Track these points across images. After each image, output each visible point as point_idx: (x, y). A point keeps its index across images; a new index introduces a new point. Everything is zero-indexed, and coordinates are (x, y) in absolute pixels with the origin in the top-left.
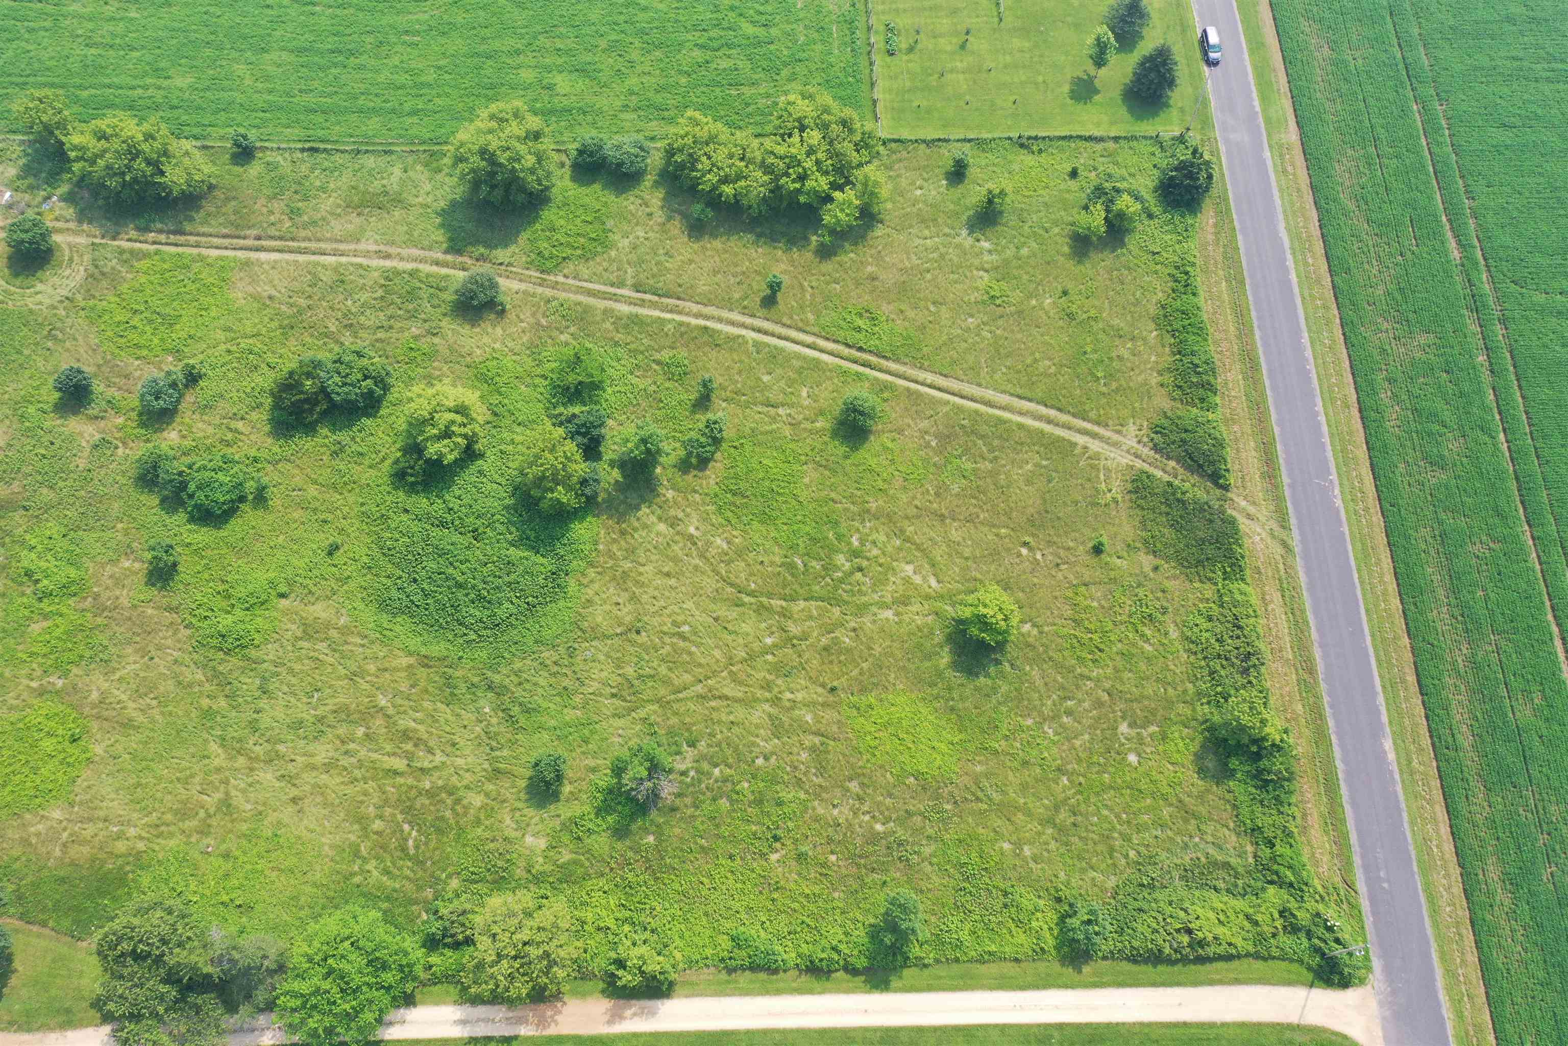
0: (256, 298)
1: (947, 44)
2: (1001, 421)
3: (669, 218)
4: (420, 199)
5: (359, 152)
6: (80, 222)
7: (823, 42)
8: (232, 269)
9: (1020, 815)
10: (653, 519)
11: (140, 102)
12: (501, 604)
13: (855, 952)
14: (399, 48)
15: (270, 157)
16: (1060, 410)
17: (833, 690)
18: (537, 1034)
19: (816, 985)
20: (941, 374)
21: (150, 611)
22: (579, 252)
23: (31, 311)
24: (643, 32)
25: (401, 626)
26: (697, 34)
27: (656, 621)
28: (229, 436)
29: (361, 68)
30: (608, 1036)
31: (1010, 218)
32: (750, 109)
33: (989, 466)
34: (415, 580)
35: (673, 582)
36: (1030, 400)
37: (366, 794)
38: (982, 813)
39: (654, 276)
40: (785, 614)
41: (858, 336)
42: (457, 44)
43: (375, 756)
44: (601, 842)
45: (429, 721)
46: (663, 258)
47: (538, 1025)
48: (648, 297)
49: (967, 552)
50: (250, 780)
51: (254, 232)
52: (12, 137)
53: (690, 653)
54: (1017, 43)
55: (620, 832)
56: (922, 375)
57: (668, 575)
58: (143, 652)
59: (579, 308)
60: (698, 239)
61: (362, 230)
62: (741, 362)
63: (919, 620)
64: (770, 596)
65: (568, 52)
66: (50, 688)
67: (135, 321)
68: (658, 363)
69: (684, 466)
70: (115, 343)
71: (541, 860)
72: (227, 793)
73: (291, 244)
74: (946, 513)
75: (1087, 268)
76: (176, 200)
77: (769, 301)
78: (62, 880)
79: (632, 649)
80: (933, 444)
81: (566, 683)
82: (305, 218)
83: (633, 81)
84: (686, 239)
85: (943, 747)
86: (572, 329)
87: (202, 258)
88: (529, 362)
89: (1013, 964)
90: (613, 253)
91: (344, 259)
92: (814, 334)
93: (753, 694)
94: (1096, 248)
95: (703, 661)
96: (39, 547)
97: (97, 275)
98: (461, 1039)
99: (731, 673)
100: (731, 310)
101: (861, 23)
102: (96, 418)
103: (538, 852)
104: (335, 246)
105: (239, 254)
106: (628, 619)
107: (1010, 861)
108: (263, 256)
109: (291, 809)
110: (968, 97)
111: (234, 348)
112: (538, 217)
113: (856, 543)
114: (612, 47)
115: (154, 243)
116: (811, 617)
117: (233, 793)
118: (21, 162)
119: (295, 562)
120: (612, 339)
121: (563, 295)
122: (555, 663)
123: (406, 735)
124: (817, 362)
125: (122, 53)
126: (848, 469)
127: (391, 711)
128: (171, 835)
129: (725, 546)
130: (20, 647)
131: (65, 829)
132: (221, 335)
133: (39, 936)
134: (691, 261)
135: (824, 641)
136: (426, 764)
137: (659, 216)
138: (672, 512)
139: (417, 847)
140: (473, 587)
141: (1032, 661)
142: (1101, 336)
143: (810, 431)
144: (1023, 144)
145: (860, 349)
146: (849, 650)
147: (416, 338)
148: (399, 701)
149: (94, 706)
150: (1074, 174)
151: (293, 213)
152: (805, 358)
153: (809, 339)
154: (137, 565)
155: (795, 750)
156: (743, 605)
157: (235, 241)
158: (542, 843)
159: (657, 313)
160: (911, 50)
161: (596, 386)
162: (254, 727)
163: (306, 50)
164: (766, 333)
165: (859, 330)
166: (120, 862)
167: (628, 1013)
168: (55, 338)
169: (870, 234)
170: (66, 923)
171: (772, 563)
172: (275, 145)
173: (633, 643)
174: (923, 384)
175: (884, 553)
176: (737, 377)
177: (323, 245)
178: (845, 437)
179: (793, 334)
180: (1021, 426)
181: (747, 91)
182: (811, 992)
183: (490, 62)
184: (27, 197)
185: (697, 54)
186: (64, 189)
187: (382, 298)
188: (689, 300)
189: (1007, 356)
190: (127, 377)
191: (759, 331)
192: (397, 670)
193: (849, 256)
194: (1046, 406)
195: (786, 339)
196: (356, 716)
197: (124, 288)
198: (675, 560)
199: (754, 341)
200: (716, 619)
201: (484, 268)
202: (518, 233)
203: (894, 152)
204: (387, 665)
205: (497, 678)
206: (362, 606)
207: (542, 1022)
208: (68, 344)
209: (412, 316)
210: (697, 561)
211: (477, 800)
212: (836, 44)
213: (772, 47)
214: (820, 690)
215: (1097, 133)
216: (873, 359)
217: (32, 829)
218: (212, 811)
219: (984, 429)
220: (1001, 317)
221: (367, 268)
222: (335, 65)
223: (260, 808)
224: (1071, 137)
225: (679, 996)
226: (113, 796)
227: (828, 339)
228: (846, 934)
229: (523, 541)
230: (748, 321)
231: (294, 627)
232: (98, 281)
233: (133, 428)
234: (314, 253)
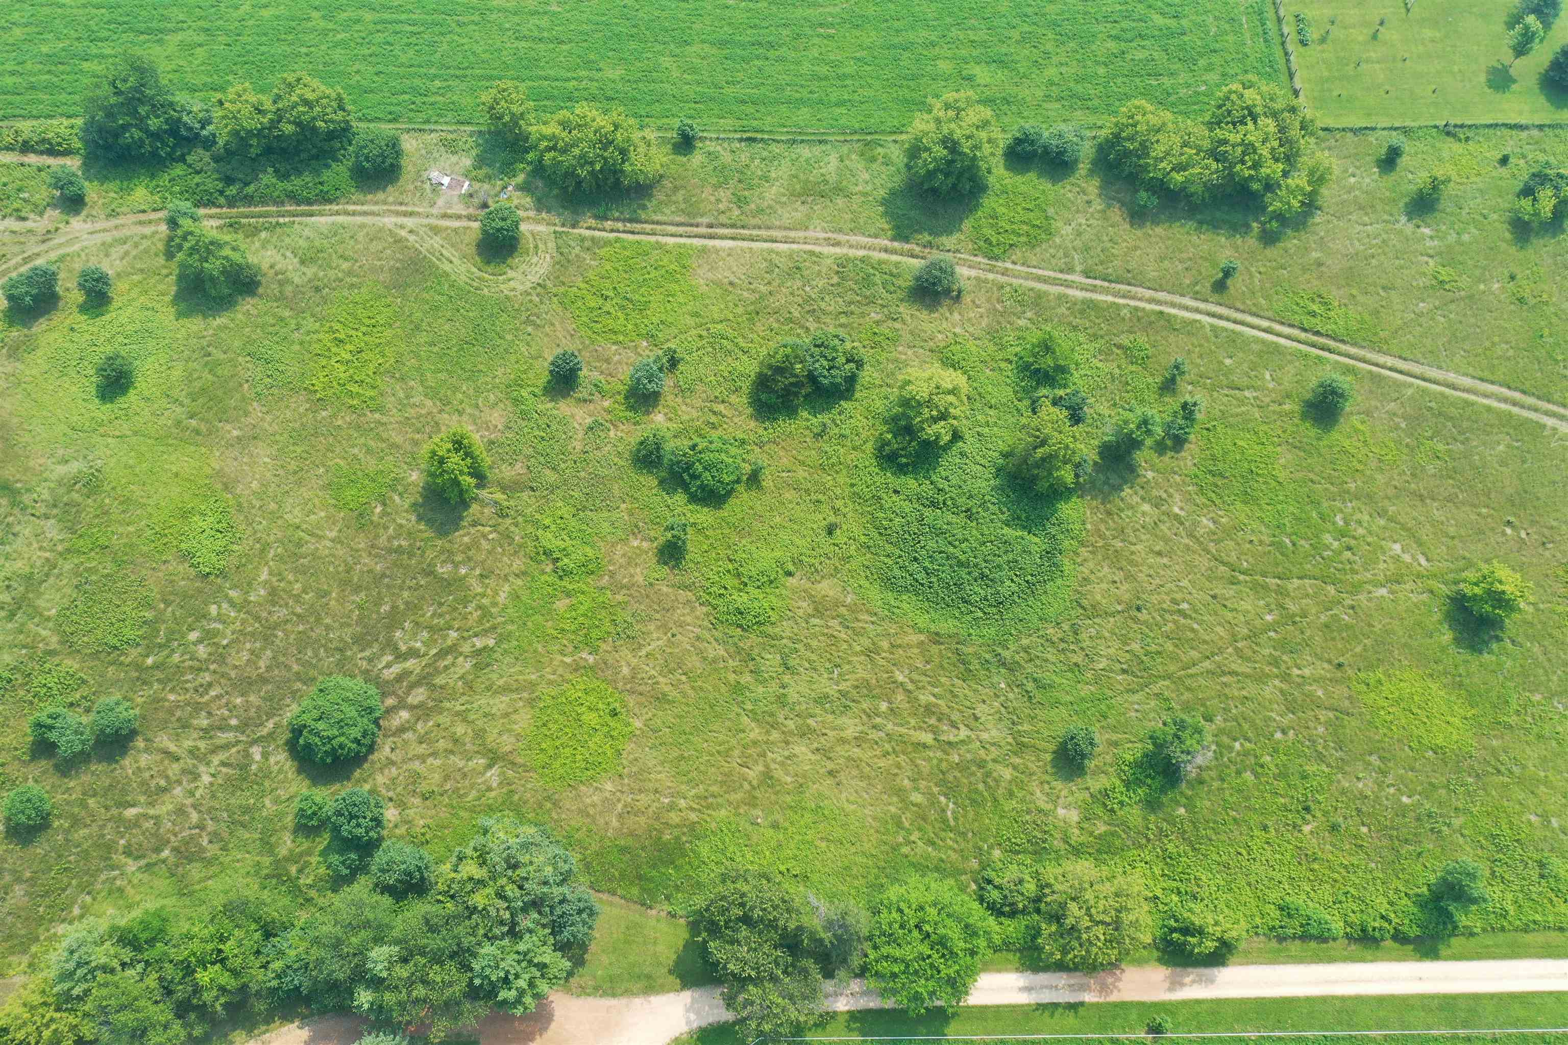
0: (718, 284)
1: (1361, 35)
2: (1467, 403)
3: (1109, 206)
4: (860, 188)
5: (794, 141)
6: (539, 210)
7: (1235, 33)
8: (690, 256)
9: (1542, 788)
10: (1136, 499)
11: (576, 94)
12: (1002, 582)
13: (1407, 921)
14: (816, 40)
15: (711, 146)
16: (1524, 392)
17: (1340, 665)
18: (1102, 1000)
19: (1368, 954)
20: (1400, 357)
21: (665, 589)
22: (1023, 239)
23: (507, 297)
24: (1055, 24)
25: (907, 604)
26: (1109, 25)
27: (1154, 599)
28: (713, 419)
29: (781, 60)
30: (1171, 1003)
31: (1445, 204)
32: (1173, 98)
33: (1461, 447)
34: (916, 559)
35: (1165, 560)
36: (1493, 383)
37: (899, 766)
38: (1506, 786)
39: (1102, 263)
40: (1281, 592)
41: (1313, 320)
42: (871, 37)
43: (903, 730)
44: (1134, 814)
45: (949, 696)
46: (1109, 245)
47: (1100, 992)
48: (1098, 282)
49: (1452, 531)
50: (786, 753)
51: (705, 220)
52: (462, 128)
53: (1193, 630)
54: (1428, 33)
55: (1151, 805)
56: (1381, 359)
57: (1159, 554)
58: (665, 628)
59: (1031, 294)
60: (1141, 225)
61: (809, 217)
62: (1201, 346)
63: (1414, 598)
64: (1264, 575)
65: (983, 44)
66: (582, 663)
67: (608, 307)
68: (1119, 347)
69: (1160, 448)
70: (590, 328)
71: (1077, 831)
72: (767, 766)
73: (742, 231)
74: (1425, 493)
75: (1530, 252)
76: (628, 190)
77: (1220, 286)
78: (623, 850)
79: (1135, 626)
80: (1403, 425)
81: (1075, 659)
82: (753, 206)
83: (1051, 72)
84: (1128, 226)
85: (1456, 721)
86: (1029, 314)
87: (659, 246)
88: (992, 348)
89: (1557, 933)
90: (1058, 240)
91: (794, 246)
92: (1269, 319)
93: (1262, 670)
94: (1537, 234)
95: (1207, 638)
96: (553, 527)
97: (563, 262)
98: (1029, 1005)
99: (1236, 649)
100: (1182, 295)
101: (1270, 14)
102: (585, 401)
103: (1073, 824)
104: (784, 233)
105: (695, 241)
106: (1127, 596)
107: (1539, 833)
108: (717, 243)
109: (829, 781)
110: (1387, 87)
111: (704, 333)
112: (978, 206)
113: (1341, 523)
114: (1024, 39)
115: (612, 231)
116: (1307, 595)
117: (773, 766)
118: (474, 152)
119: (798, 542)
120: (1070, 324)
121: (1016, 282)
122: (1062, 640)
123: (929, 710)
124: (1277, 346)
125: (551, 46)
126: (1323, 451)
127: (910, 687)
128: (719, 807)
129: (1211, 525)
130: (550, 623)
131: (619, 800)
132: (690, 321)
133: (611, 904)
134: (1136, 248)
135: (1323, 618)
136: (952, 738)
137: (1098, 205)
138: (1155, 493)
139: (956, 819)
140: (976, 565)
141: (1532, 638)
142: (1554, 320)
143: (1280, 414)
144: (1449, 132)
145: (1317, 333)
146: (1348, 627)
147: (877, 323)
148: (915, 676)
149: (626, 681)
150: (1504, 161)
151: (741, 202)
152: (1263, 342)
153: (1265, 324)
154: (645, 545)
155: (1311, 724)
156: (1239, 583)
157: (689, 229)
158: (1074, 816)
159: (1110, 299)
160: (1323, 40)
161: (1062, 370)
162: (781, 700)
163: (727, 42)
164: (1220, 317)
165: (1313, 314)
166: (676, 832)
167: (1187, 980)
168: (534, 324)
169: (1311, 221)
170: (635, 891)
171: (1261, 542)
172: (714, 136)
173: (1135, 620)
174: (1383, 367)
175: (1370, 533)
176: (1198, 361)
177: (774, 233)
178: (1315, 420)
179: (1249, 319)
180: (1489, 409)
181: (1167, 82)
182: (1363, 960)
183: (906, 54)
184: (486, 186)
185: (1112, 45)
186: (521, 178)
187: (839, 284)
188: (1140, 286)
189: (1464, 340)
190: (608, 361)
191: (1213, 315)
192: (909, 646)
193: (1292, 242)
194: (1509, 388)
195: (1242, 323)
196: (877, 691)
197: (591, 275)
198: (1167, 541)
199: (1212, 326)
200: (1214, 597)
201: (935, 255)
202: (961, 220)
203: (1323, 140)
204: (899, 642)
205: (1006, 654)
206: (867, 585)
207: (1104, 988)
208: (547, 329)
209: (870, 301)
210: (1187, 541)
211: (1007, 774)
212: (1248, 35)
213: (1186, 38)
214: (1326, 665)
215: (1523, 122)
216: (1331, 343)
217: (588, 801)
218: (755, 783)
219: (1453, 412)
220: (1452, 301)
221: (819, 255)
222: (758, 57)
223: (801, 781)
224: (1497, 125)
225: (1235, 964)
226: (659, 768)
227: (1283, 323)
228: (1391, 904)
229: (1014, 521)
230: (1202, 306)
231: (805, 605)
232: (566, 268)
233: (621, 411)
234: (766, 241)
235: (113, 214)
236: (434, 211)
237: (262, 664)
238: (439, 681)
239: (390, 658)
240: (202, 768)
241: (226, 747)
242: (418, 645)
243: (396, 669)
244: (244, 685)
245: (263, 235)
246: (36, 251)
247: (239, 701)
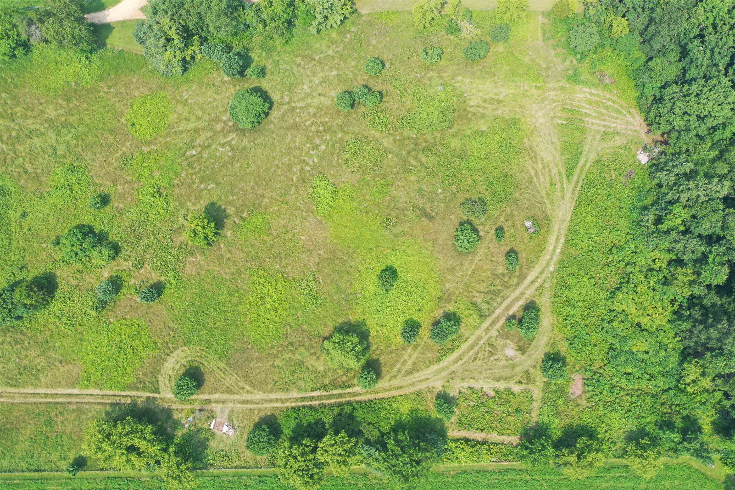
0: (68, 362)
6: (169, 409)
8: (82, 380)
23: (186, 346)
51: (72, 407)
61: (10, 413)
72: (68, 106)
73: (51, 401)
82: (42, 419)
87: (100, 387)
91: (21, 391)
97: (155, 372)
102: (144, 282)
104: (26, 400)
108: (66, 391)
115: (127, 396)
117: (66, 106)
149: (128, 140)
151: (49, 422)
154: (116, 205)
157: (81, 401)
170: (127, 56)
177: (32, 400)
184: (200, 425)
186: (180, 433)
232: (153, 368)
233: (124, 276)
234: (38, 394)
235: (418, 393)
236: (230, 405)
237: (290, 136)
238: (210, 134)
239: (233, 143)
240: (308, 91)
241: (299, 100)
242: (221, 149)
243: (230, 138)
244: (295, 126)
245: (327, 381)
246: (456, 366)
247: (297, 120)
